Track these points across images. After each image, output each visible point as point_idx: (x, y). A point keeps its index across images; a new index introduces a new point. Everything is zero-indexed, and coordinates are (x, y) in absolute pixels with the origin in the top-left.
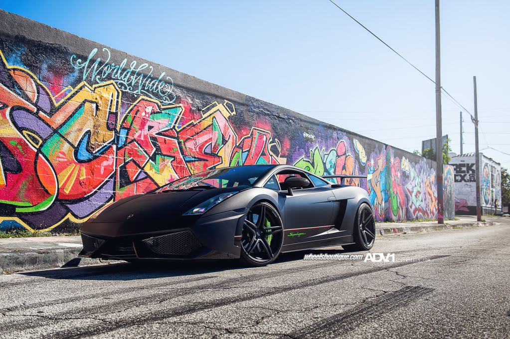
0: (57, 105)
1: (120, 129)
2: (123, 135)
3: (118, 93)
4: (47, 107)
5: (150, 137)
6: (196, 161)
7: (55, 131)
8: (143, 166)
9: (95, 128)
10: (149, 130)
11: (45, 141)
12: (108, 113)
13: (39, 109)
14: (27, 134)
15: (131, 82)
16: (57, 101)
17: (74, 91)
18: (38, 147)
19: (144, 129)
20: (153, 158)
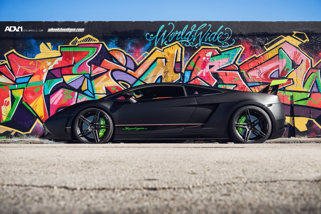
0: (138, 64)
1: (185, 71)
2: (187, 75)
3: (182, 48)
4: (132, 67)
5: (211, 73)
6: (261, 85)
7: (138, 79)
9: (166, 73)
10: (210, 69)
12: (174, 63)
13: (127, 68)
14: (122, 83)
16: (138, 62)
17: (149, 54)
19: (205, 68)
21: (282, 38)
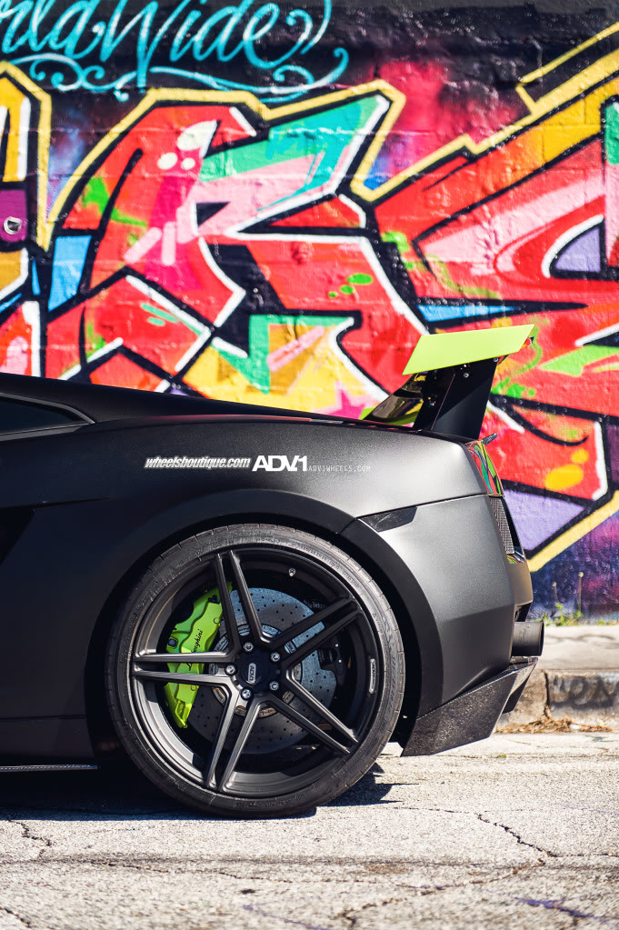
1: (54, 237)
2: (69, 260)
3: (35, 103)
6: (499, 315)
8: (180, 367)
10: (200, 222)
15: (99, 47)
19: (174, 218)
20: (236, 332)
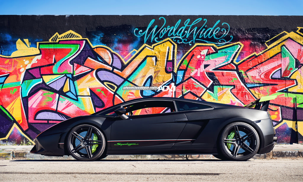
0: (125, 63)
1: (177, 71)
2: (180, 75)
3: (174, 46)
4: (119, 66)
5: (207, 73)
6: (261, 86)
7: (126, 80)
8: (200, 95)
9: (156, 73)
10: (205, 68)
11: (119, 87)
12: (166, 61)
13: (114, 68)
14: (107, 84)
16: (126, 60)
17: (137, 52)
18: (114, 91)
19: (200, 67)
20: (211, 89)
21: (284, 34)
